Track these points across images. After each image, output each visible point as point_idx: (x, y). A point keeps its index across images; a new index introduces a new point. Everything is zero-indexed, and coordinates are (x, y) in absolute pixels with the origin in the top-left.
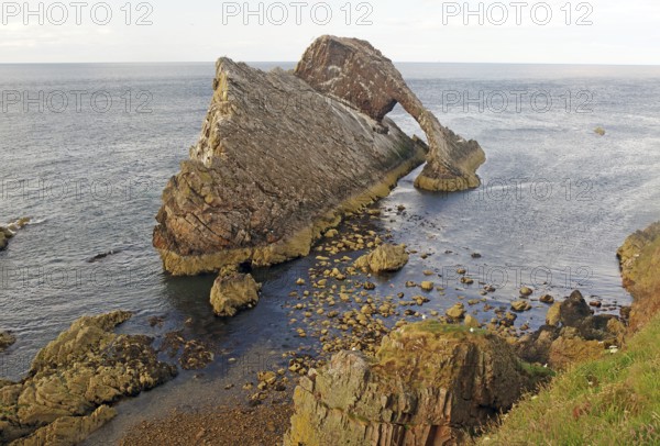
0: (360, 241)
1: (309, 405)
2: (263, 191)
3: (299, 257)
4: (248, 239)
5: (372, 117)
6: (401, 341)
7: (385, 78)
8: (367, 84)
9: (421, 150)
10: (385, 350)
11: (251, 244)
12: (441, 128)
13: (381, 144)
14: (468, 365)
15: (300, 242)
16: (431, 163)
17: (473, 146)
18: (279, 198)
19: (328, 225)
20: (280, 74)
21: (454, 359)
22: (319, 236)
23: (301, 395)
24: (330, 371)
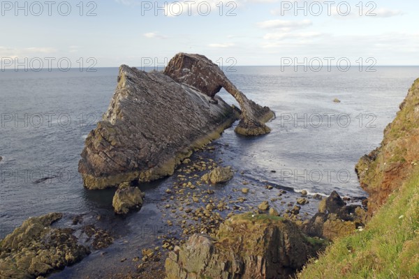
0: (204, 165)
1: (175, 270)
2: (146, 137)
3: (168, 176)
4: (136, 166)
5: (208, 95)
6: (231, 226)
7: (215, 75)
8: (205, 78)
9: (237, 113)
10: (222, 232)
11: (139, 169)
12: (248, 100)
13: (214, 110)
14: (273, 241)
15: (168, 167)
16: (243, 120)
17: (266, 110)
18: (155, 141)
19: (184, 156)
20: (156, 73)
21: (265, 237)
22: (179, 163)
23: (170, 264)
24: (188, 248)
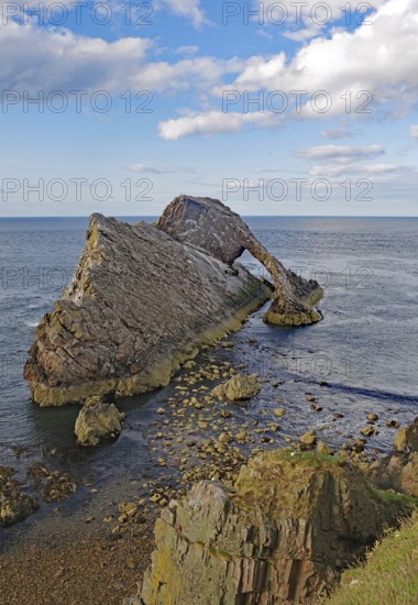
0: (216, 371)
1: (170, 539)
2: (127, 326)
3: (161, 388)
4: (112, 371)
5: (224, 262)
6: (259, 470)
7: (235, 229)
8: (219, 234)
9: (268, 289)
10: (244, 480)
11: (116, 376)
12: (285, 270)
13: (232, 285)
14: (324, 494)
15: (161, 374)
16: (277, 300)
17: (314, 285)
18: (142, 333)
19: (187, 357)
20: (144, 224)
21: (311, 488)
22: (179, 367)
23: (162, 529)
24: (191, 503)
